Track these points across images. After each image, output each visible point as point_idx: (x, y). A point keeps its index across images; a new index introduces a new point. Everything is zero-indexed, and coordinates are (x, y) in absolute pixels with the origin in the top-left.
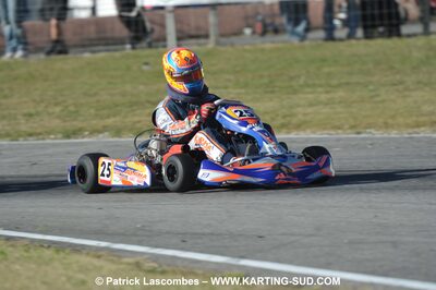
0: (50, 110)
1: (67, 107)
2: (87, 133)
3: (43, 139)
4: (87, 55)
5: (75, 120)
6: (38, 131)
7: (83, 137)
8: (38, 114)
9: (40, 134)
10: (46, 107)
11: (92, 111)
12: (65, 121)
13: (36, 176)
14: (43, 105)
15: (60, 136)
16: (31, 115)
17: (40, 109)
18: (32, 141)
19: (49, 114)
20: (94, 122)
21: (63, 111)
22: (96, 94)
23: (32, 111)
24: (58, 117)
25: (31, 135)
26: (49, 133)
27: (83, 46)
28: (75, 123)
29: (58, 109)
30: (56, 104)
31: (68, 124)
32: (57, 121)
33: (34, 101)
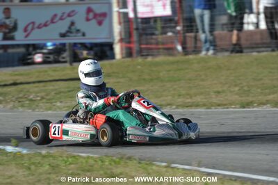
0: (232, 90)
1: (242, 87)
2: (255, 105)
3: (227, 108)
4: (255, 54)
5: (248, 96)
6: (225, 103)
7: (253, 108)
8: (223, 92)
9: (225, 105)
10: (229, 87)
11: (259, 90)
12: (242, 97)
13: (224, 133)
14: (227, 85)
15: (238, 106)
16: (219, 92)
17: (225, 88)
18: (220, 109)
19: (231, 92)
20: (260, 97)
21: (239, 90)
22: (261, 79)
23: (220, 90)
24: (237, 94)
25: (219, 105)
26: (231, 104)
27: (253, 48)
28: (247, 98)
29: (237, 89)
30: (236, 86)
31: (243, 98)
32: (237, 96)
33: (221, 83)
